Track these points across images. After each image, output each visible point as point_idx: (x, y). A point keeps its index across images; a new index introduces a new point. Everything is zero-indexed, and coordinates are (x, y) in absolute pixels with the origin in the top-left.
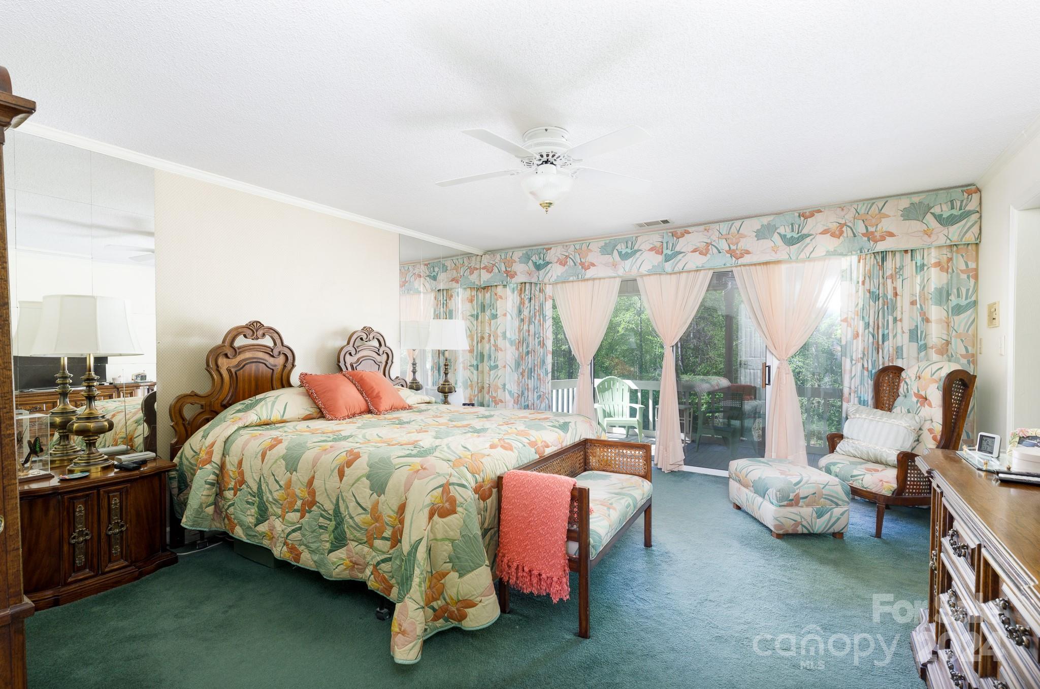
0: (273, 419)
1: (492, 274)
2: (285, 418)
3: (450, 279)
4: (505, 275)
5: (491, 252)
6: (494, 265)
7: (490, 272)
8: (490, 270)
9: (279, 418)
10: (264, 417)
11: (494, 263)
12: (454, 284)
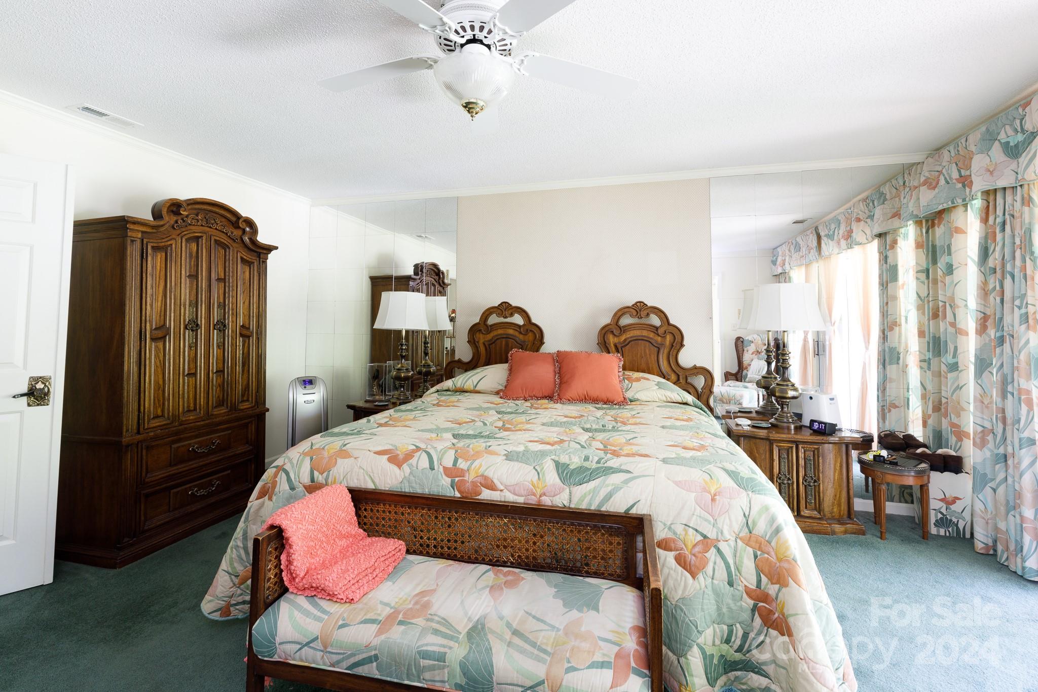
0: (466, 387)
1: (937, 190)
2: (478, 388)
3: (890, 215)
4: (960, 185)
5: (937, 151)
6: (940, 172)
7: (934, 188)
8: (934, 184)
9: (472, 388)
10: (459, 385)
11: (939, 169)
12: (896, 222)
